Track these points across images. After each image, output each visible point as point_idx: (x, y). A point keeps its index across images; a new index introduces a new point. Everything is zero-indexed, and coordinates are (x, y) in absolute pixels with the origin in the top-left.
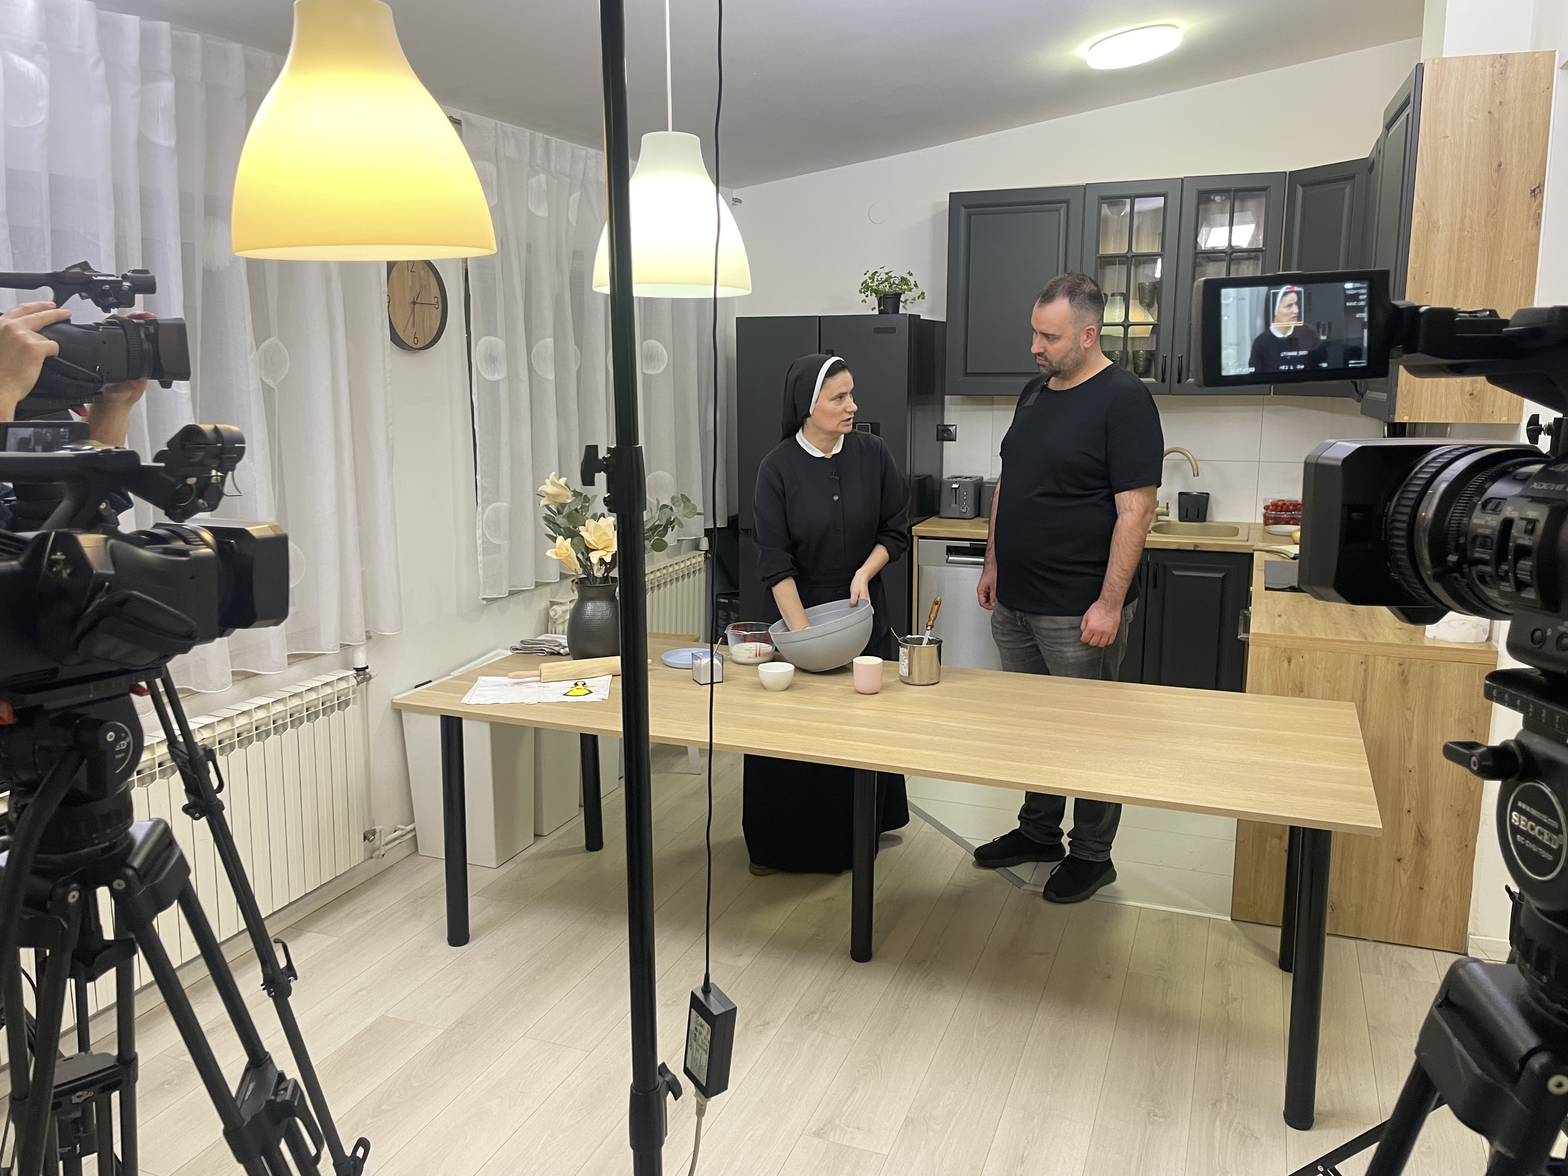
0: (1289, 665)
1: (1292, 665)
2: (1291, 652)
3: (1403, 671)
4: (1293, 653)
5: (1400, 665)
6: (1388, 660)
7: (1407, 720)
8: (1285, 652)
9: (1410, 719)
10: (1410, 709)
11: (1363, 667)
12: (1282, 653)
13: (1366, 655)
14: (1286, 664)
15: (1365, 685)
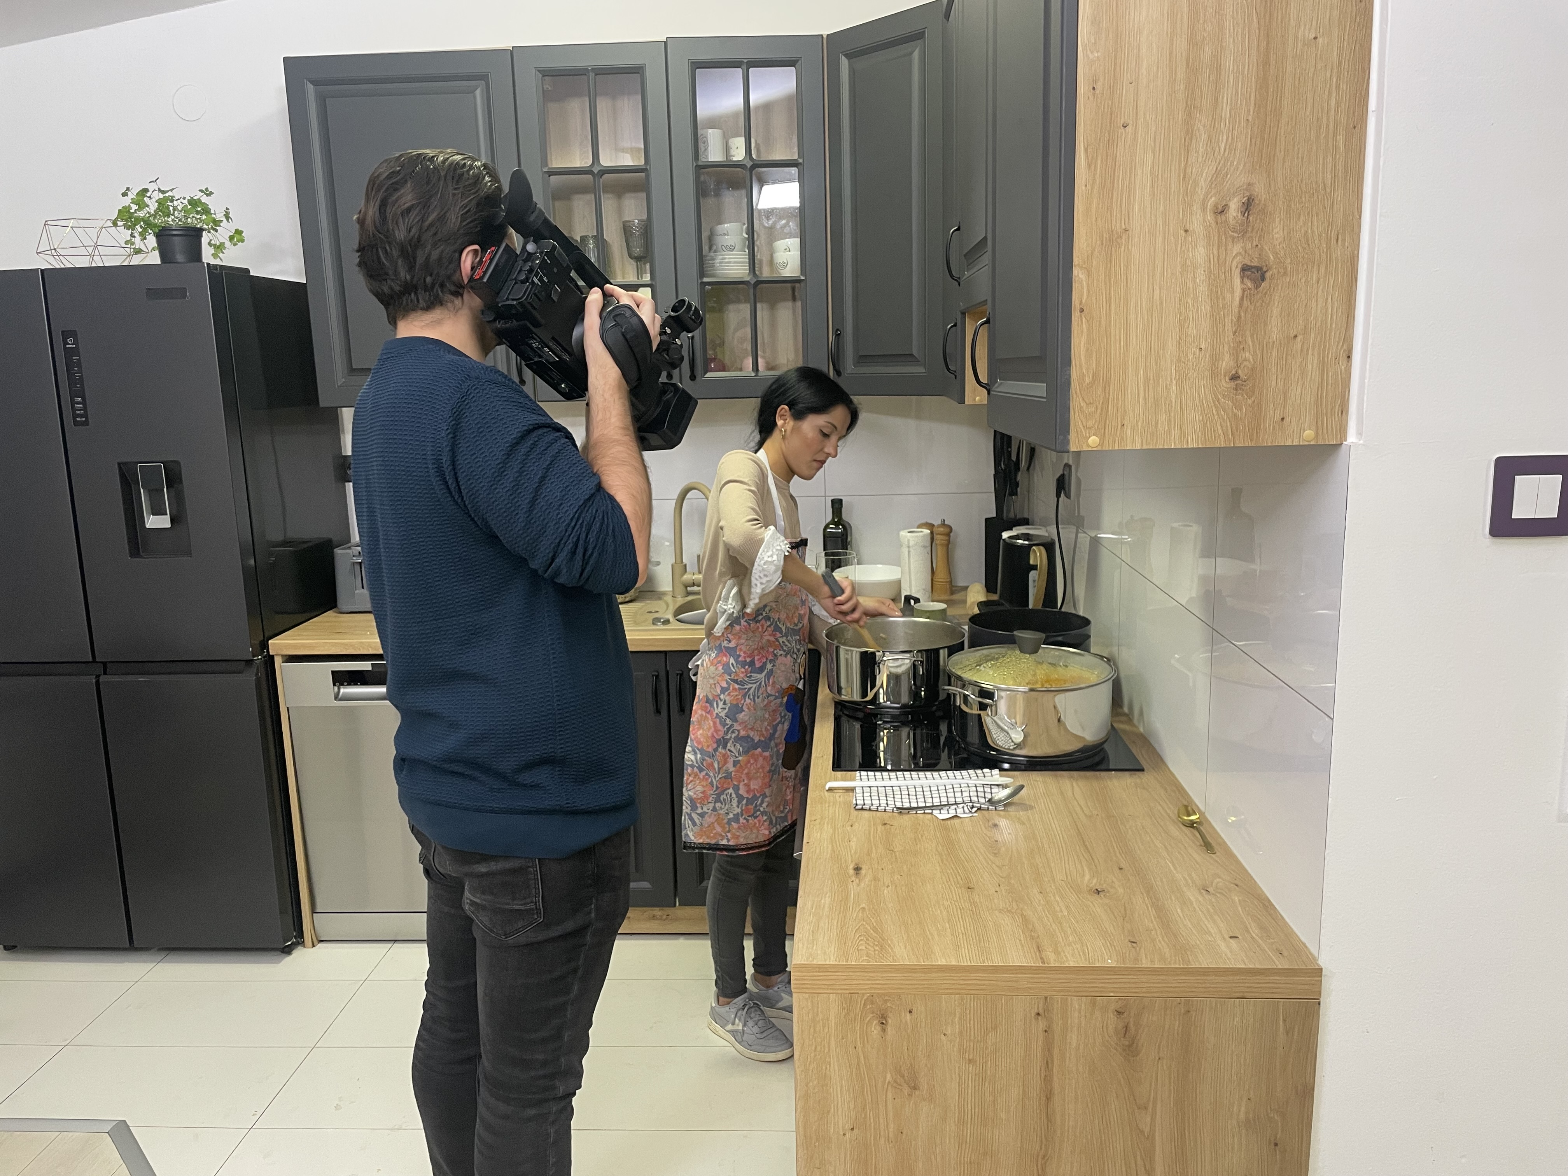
0: (884, 1030)
1: (889, 1029)
2: (886, 1001)
3: (1126, 1027)
4: (889, 1004)
5: (1119, 1013)
6: (1093, 1004)
7: (1142, 1132)
8: (872, 1003)
9: (1147, 1130)
10: (1146, 1108)
11: (1042, 1024)
12: (865, 1004)
13: (1046, 998)
14: (875, 1029)
15: (1048, 1065)
